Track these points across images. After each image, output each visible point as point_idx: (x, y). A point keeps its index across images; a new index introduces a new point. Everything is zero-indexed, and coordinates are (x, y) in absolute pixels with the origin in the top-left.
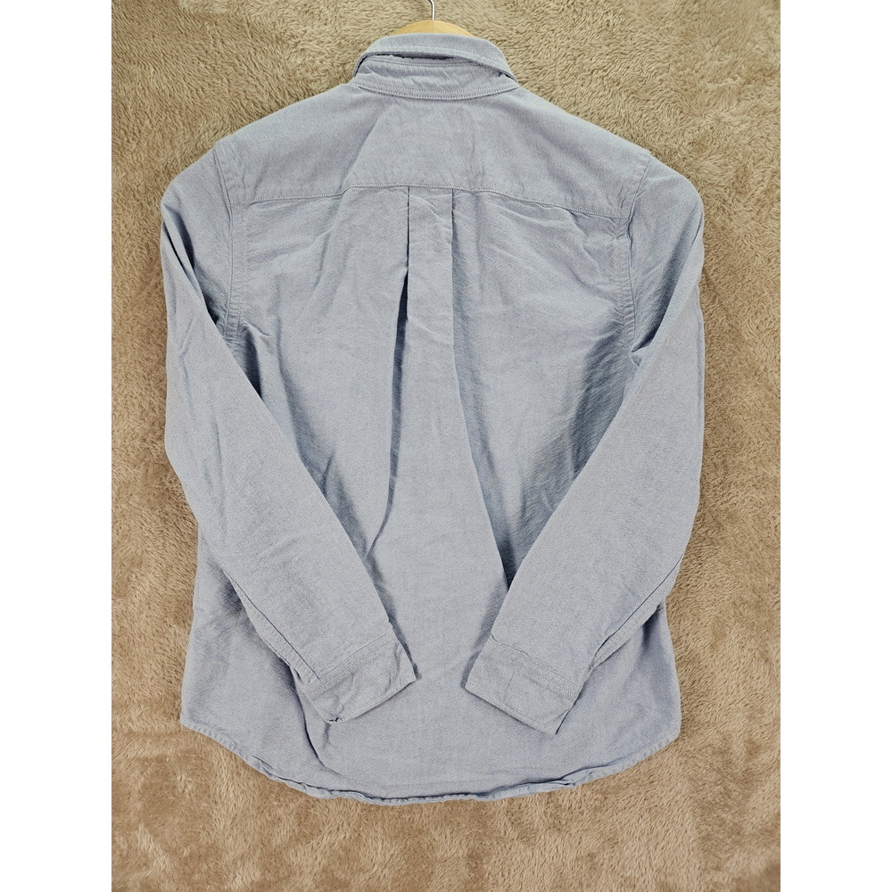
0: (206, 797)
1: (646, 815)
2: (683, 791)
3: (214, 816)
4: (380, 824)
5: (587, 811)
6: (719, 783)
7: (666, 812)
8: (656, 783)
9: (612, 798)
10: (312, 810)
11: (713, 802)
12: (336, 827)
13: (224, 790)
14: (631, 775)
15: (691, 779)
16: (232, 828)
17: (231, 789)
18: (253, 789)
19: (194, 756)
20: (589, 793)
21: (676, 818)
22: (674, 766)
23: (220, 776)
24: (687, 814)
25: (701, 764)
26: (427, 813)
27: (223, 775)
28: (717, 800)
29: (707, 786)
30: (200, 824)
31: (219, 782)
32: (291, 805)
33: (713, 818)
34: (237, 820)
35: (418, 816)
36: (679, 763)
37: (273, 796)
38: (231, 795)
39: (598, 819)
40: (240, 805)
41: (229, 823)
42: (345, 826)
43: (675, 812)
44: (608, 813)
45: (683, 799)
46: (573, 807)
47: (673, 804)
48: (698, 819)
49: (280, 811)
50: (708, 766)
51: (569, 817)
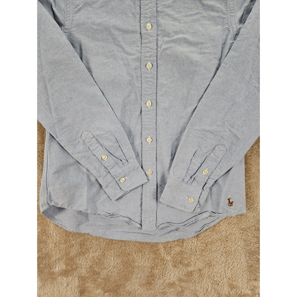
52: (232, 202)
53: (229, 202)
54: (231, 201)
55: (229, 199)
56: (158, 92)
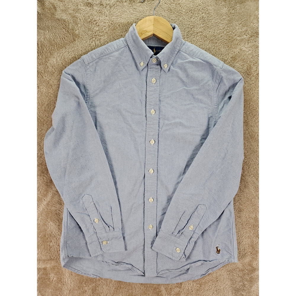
0: (60, 283)
1: (215, 292)
2: (228, 284)
3: (63, 290)
4: (121, 293)
5: (194, 291)
6: (241, 281)
7: (222, 291)
8: (219, 281)
9: (203, 286)
10: (97, 288)
11: (239, 288)
12: (106, 294)
13: (67, 280)
14: (210, 278)
15: (231, 280)
16: (69, 294)
17: (69, 280)
18: (76, 280)
19: (57, 268)
20: (195, 284)
21: (226, 294)
22: (225, 275)
23: (65, 275)
24: (230, 293)
25: (235, 275)
26: (138, 290)
27: (67, 275)
28: (240, 288)
29: (237, 283)
30: (58, 292)
31: (65, 277)
32: (90, 286)
33: (239, 294)
34: (71, 291)
35: (134, 291)
36: (227, 274)
37: (84, 282)
38: (69, 282)
39: (198, 294)
40: (72, 285)
41: (68, 292)
42: (109, 294)
43: (226, 292)
44: (201, 291)
45: (228, 287)
46: (189, 289)
47: (225, 289)
48: (234, 294)
49: (86, 288)
50: (237, 275)
51: (188, 292)
52: (220, 250)
53: (217, 250)
54: (218, 249)
55: (217, 248)
56: (159, 162)
